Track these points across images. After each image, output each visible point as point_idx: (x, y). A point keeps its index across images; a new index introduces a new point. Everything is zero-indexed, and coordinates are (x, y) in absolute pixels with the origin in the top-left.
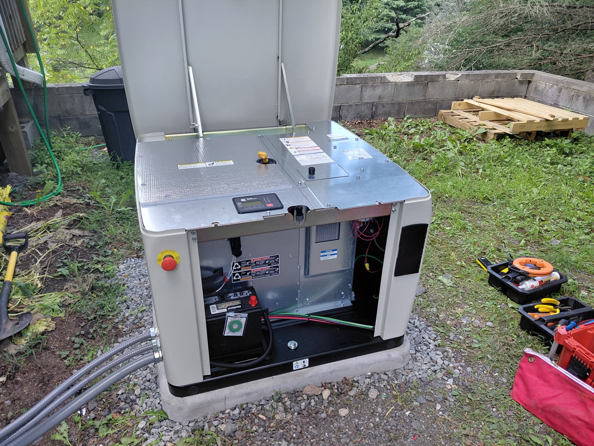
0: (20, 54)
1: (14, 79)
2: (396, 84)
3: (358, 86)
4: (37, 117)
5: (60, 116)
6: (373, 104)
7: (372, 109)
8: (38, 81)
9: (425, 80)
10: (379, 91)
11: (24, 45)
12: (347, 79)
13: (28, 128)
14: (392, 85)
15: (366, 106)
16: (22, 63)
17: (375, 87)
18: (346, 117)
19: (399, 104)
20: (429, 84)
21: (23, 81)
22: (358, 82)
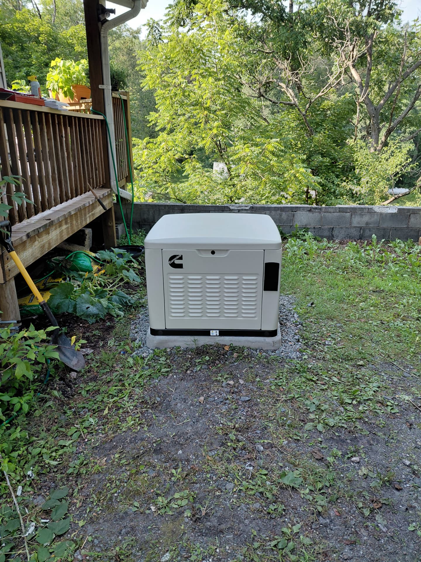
0: (123, 182)
1: (117, 196)
2: (381, 214)
3: (348, 214)
4: (126, 222)
5: (139, 222)
6: (361, 228)
7: (360, 232)
8: (129, 198)
9: (407, 212)
10: (366, 218)
11: (126, 178)
12: (339, 208)
13: (120, 227)
14: (377, 215)
15: (354, 229)
16: (123, 188)
17: (362, 215)
18: (338, 236)
19: (384, 229)
20: (411, 215)
21: (121, 197)
22: (348, 211)
